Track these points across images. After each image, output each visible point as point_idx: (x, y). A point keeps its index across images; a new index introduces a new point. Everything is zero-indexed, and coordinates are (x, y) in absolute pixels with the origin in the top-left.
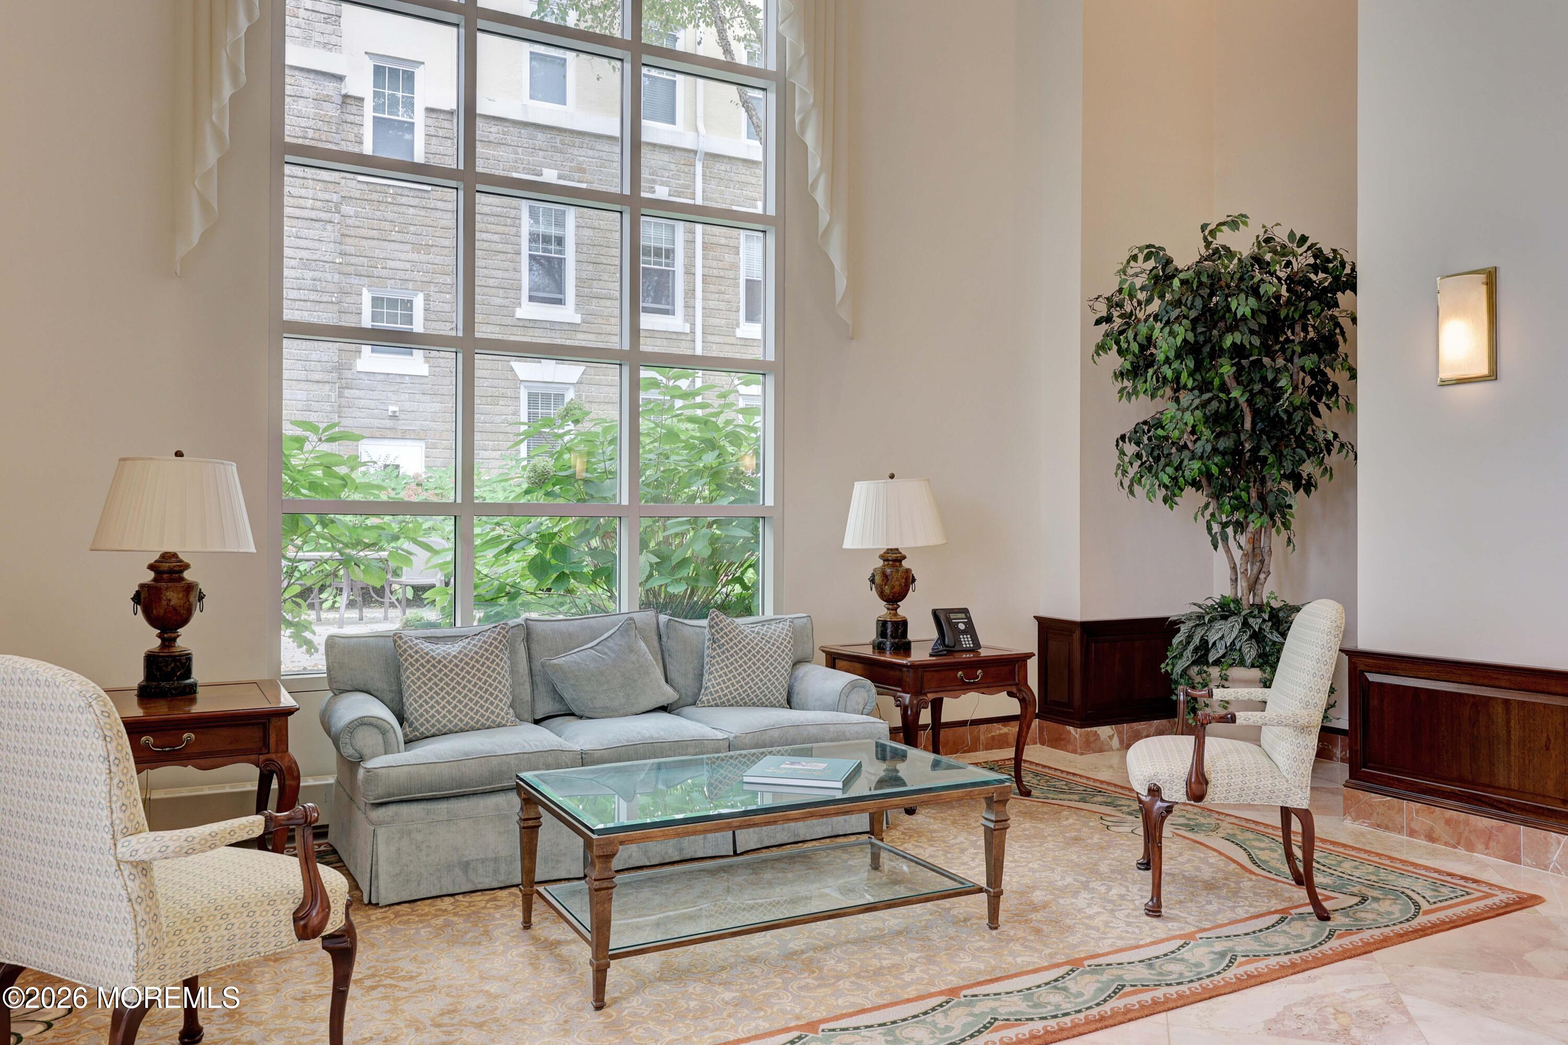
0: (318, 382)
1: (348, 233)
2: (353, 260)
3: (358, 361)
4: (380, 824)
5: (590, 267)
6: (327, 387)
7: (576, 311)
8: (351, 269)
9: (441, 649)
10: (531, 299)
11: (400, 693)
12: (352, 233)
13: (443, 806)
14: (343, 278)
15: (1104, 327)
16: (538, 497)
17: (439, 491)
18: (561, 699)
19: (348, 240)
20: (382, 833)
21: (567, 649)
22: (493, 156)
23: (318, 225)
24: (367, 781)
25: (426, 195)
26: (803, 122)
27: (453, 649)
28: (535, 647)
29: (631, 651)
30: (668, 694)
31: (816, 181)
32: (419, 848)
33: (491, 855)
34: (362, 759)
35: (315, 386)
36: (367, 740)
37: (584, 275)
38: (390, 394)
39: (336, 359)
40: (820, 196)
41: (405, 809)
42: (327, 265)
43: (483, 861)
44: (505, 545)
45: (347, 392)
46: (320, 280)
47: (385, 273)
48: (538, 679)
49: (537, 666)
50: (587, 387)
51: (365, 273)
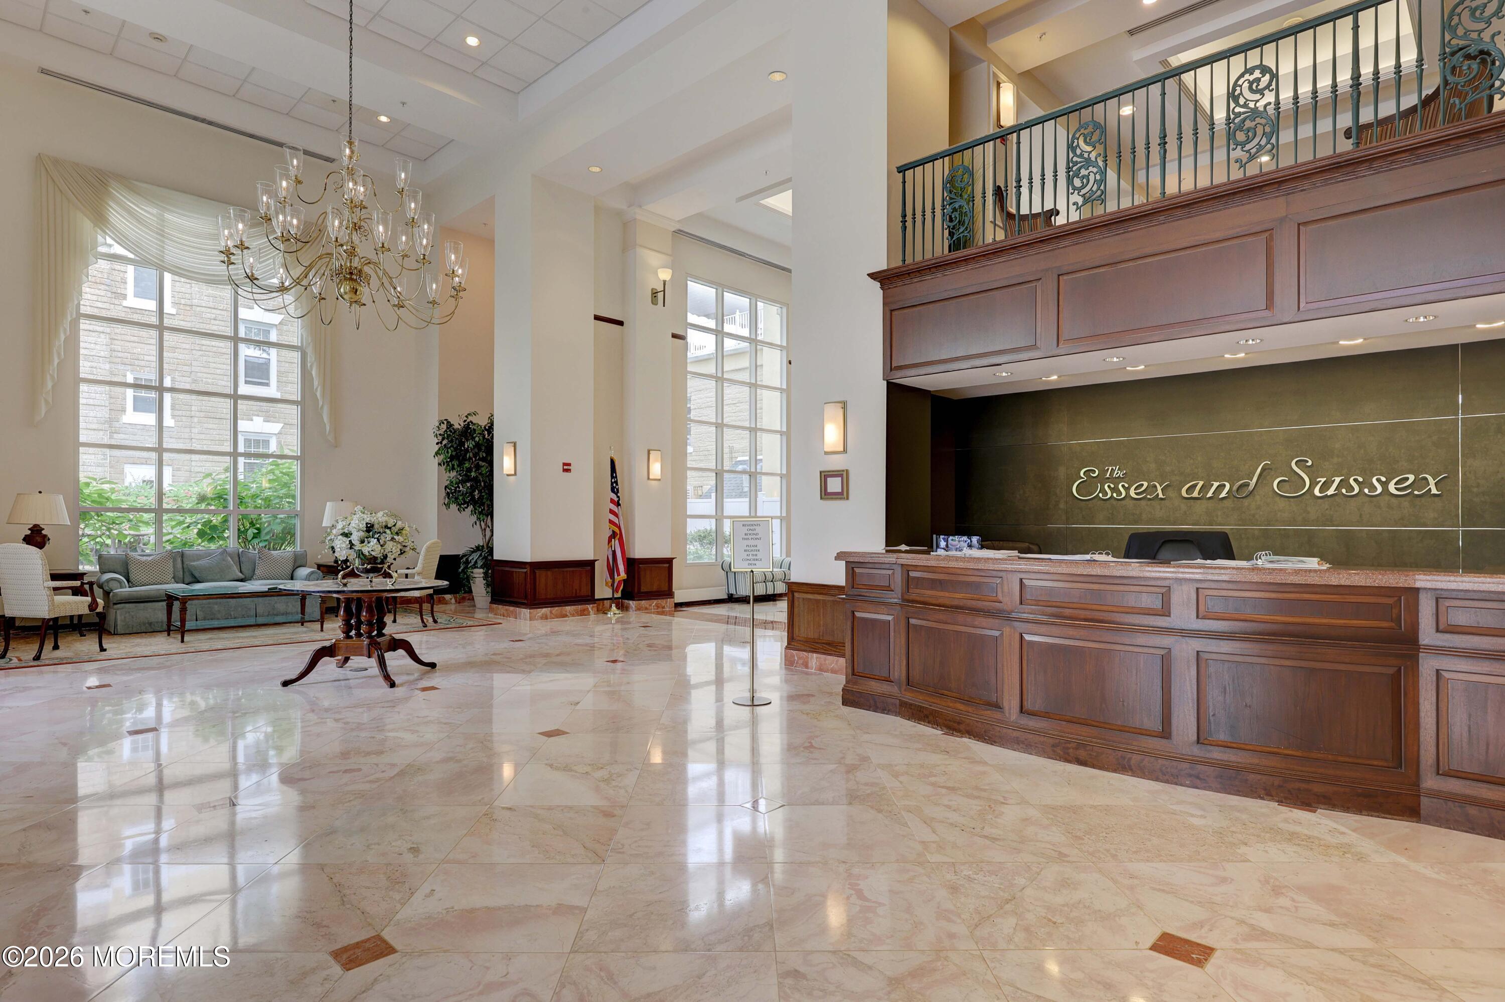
0: (94, 430)
1: (115, 337)
2: (120, 354)
3: (124, 416)
4: (118, 609)
5: (287, 365)
6: (101, 433)
7: (278, 390)
8: (119, 360)
9: (145, 558)
10: (246, 382)
11: (128, 573)
12: (119, 338)
13: (142, 605)
14: (113, 365)
15: (440, 445)
16: (203, 506)
17: (176, 498)
18: (195, 577)
19: (116, 342)
20: (118, 612)
21: (198, 560)
22: (220, 296)
23: (94, 334)
24: (113, 596)
25: (172, 317)
26: (311, 366)
27: (150, 558)
28: (185, 560)
29: (224, 560)
30: (241, 576)
31: (317, 389)
32: (133, 617)
33: (160, 620)
34: (112, 590)
35: (92, 432)
36: (113, 585)
37: (282, 369)
38: (146, 438)
39: (107, 416)
40: (318, 394)
41: (127, 605)
42: (101, 359)
43: (157, 622)
44: (186, 525)
45: (115, 436)
46: (96, 368)
47: (143, 363)
48: (185, 570)
49: (185, 566)
50: (285, 436)
51: (129, 363)
